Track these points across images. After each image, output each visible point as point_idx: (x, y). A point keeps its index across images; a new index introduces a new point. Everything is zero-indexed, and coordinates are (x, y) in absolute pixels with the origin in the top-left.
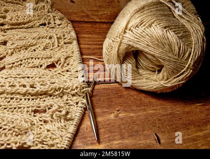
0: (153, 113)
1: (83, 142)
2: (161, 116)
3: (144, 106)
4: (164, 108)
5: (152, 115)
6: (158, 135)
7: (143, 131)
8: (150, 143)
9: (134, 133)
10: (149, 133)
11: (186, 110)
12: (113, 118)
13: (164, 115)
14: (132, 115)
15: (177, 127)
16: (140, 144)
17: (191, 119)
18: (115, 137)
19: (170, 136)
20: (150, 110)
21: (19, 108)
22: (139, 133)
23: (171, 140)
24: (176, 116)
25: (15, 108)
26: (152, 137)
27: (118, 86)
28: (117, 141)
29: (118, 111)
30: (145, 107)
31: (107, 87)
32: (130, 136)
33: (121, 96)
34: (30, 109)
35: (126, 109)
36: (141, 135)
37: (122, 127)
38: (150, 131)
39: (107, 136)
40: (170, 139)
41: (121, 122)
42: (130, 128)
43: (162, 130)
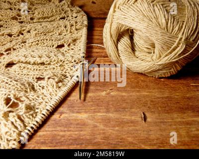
0: (146, 95)
2: (155, 98)
4: (161, 92)
5: (144, 97)
6: (147, 114)
7: (131, 108)
8: (135, 119)
9: (121, 110)
10: (136, 111)
12: (104, 95)
13: (158, 98)
14: (124, 94)
15: (171, 110)
16: (123, 119)
17: (191, 104)
18: (101, 110)
19: (159, 116)
20: (145, 92)
22: (126, 110)
23: (159, 120)
24: (173, 100)
26: (139, 115)
28: (101, 113)
29: (111, 90)
30: (140, 89)
32: (117, 111)
36: (127, 112)
37: (111, 103)
38: (138, 110)
39: (93, 108)
40: (157, 119)
41: (110, 99)
42: (118, 104)
43: (152, 110)
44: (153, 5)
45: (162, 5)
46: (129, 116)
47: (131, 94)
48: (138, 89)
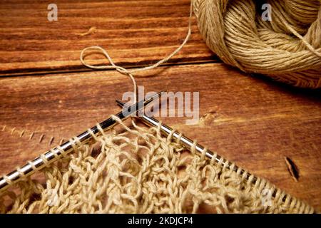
0: (282, 119)
2: (300, 125)
3: (266, 105)
4: (305, 110)
5: (280, 122)
6: (294, 160)
7: (262, 151)
8: (278, 176)
10: (274, 155)
12: (202, 126)
13: (305, 124)
14: (240, 120)
19: (319, 162)
20: (277, 112)
22: (254, 155)
26: (281, 164)
27: (213, 69)
29: (213, 113)
30: (268, 108)
31: (192, 70)
33: (219, 87)
35: (229, 110)
36: (257, 160)
37: (221, 142)
38: (277, 153)
41: (217, 134)
42: (236, 144)
43: (303, 151)
46: (264, 168)
47: (253, 119)
48: (262, 108)
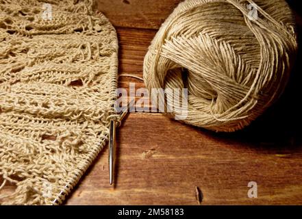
0: (202, 160)
1: (95, 183)
2: (213, 165)
3: (193, 148)
4: (221, 154)
5: (199, 161)
6: (202, 189)
7: (181, 181)
8: (187, 199)
9: (167, 183)
10: (189, 185)
11: (256, 161)
12: (142, 159)
13: (218, 164)
14: (171, 157)
15: (235, 183)
16: (171, 198)
17: (260, 174)
18: (140, 184)
19: (219, 193)
20: (200, 154)
21: (26, 131)
22: (175, 183)
23: (219, 200)
24: (238, 167)
25: (21, 130)
26: (192, 191)
27: (161, 117)
28: (140, 188)
29: (153, 150)
30: (193, 150)
31: (146, 117)
32: (160, 185)
33: (162, 131)
34: (38, 133)
35: (165, 149)
36: (175, 187)
37: (153, 172)
38: (191, 183)
39: (128, 180)
40: (217, 198)
41: (153, 165)
42: (164, 174)
43: (210, 184)
44: (219, 43)
45: (230, 43)
46: (179, 193)
47: (180, 158)
48: (190, 150)
